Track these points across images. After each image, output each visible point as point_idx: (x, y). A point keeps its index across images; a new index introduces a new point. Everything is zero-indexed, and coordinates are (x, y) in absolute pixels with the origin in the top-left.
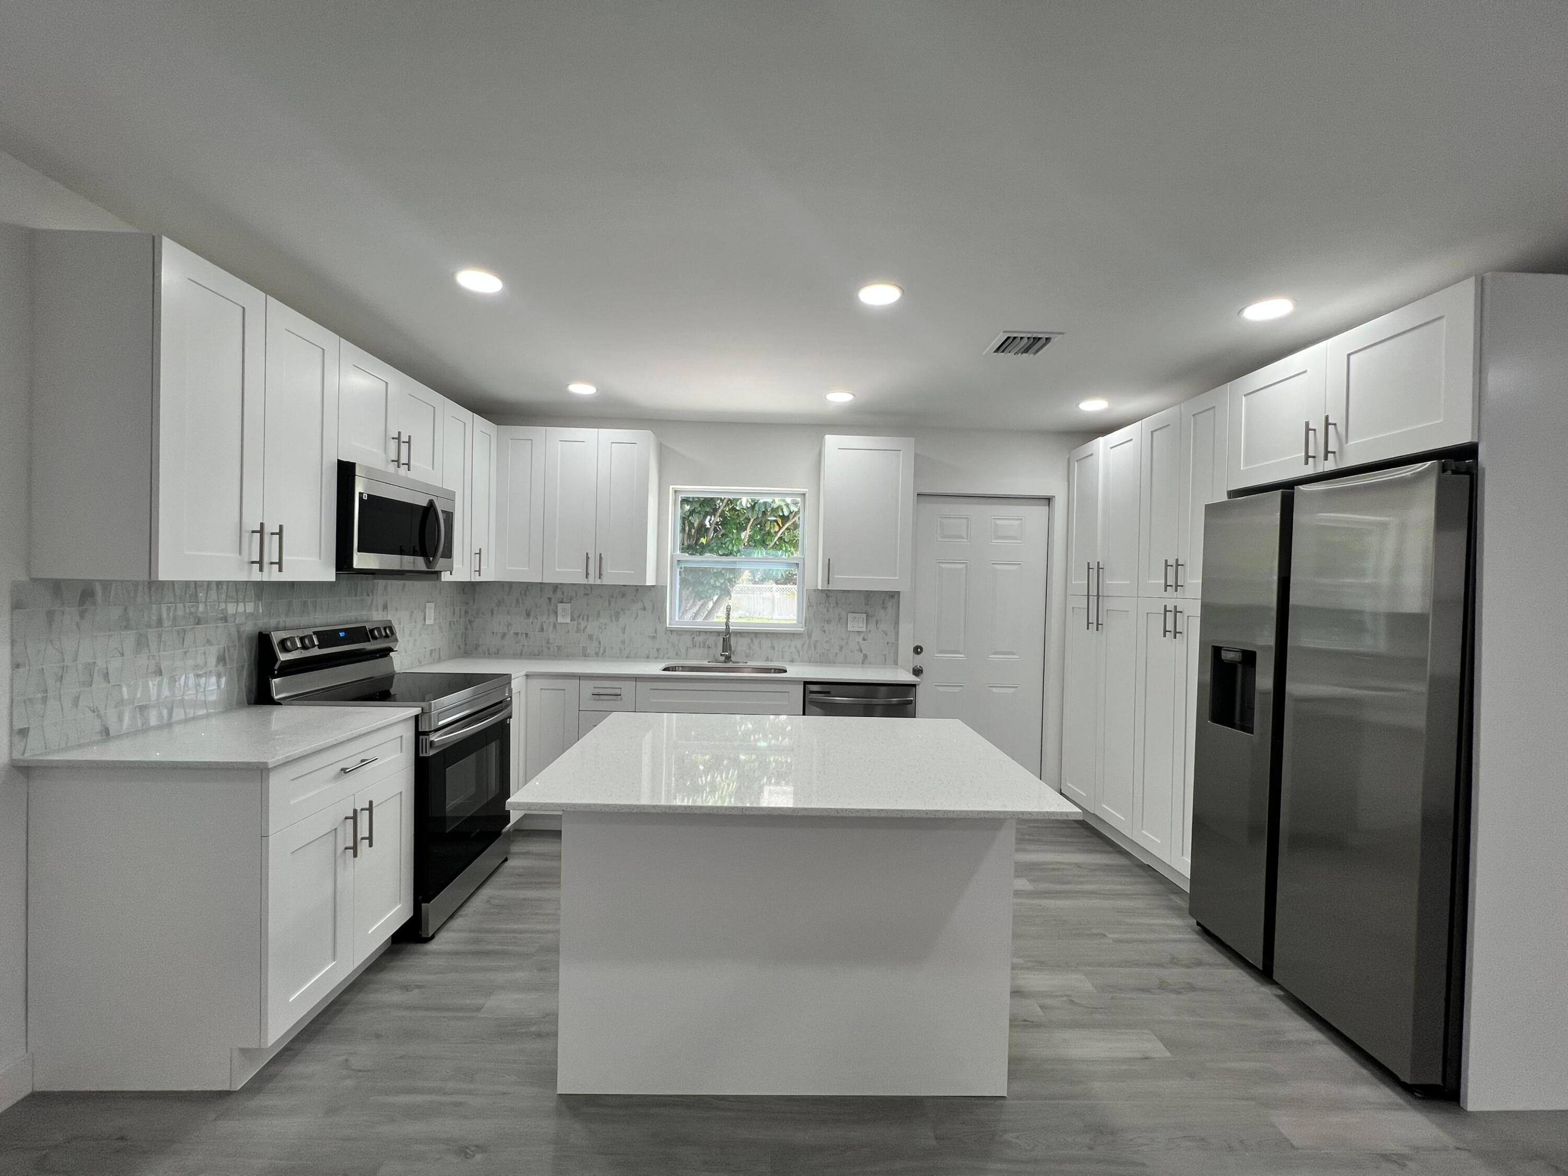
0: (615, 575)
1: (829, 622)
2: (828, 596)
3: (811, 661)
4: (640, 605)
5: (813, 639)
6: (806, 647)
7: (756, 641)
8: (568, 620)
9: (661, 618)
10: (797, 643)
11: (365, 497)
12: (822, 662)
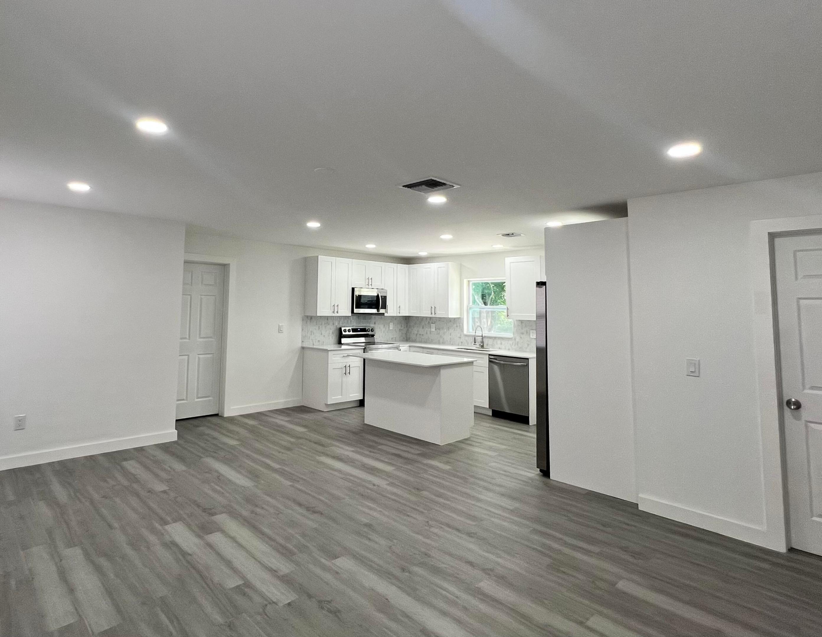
0: (440, 314)
1: (523, 334)
2: (522, 323)
3: (516, 350)
4: (455, 325)
5: (517, 340)
6: (514, 343)
7: (495, 341)
8: (434, 330)
9: (462, 330)
10: (511, 342)
11: (357, 296)
12: (520, 351)
